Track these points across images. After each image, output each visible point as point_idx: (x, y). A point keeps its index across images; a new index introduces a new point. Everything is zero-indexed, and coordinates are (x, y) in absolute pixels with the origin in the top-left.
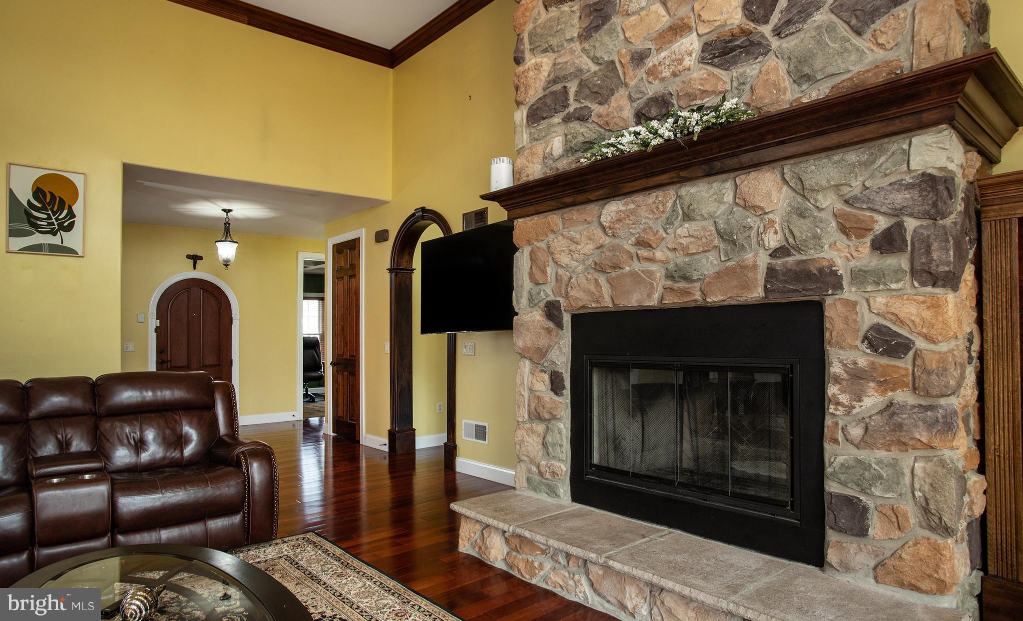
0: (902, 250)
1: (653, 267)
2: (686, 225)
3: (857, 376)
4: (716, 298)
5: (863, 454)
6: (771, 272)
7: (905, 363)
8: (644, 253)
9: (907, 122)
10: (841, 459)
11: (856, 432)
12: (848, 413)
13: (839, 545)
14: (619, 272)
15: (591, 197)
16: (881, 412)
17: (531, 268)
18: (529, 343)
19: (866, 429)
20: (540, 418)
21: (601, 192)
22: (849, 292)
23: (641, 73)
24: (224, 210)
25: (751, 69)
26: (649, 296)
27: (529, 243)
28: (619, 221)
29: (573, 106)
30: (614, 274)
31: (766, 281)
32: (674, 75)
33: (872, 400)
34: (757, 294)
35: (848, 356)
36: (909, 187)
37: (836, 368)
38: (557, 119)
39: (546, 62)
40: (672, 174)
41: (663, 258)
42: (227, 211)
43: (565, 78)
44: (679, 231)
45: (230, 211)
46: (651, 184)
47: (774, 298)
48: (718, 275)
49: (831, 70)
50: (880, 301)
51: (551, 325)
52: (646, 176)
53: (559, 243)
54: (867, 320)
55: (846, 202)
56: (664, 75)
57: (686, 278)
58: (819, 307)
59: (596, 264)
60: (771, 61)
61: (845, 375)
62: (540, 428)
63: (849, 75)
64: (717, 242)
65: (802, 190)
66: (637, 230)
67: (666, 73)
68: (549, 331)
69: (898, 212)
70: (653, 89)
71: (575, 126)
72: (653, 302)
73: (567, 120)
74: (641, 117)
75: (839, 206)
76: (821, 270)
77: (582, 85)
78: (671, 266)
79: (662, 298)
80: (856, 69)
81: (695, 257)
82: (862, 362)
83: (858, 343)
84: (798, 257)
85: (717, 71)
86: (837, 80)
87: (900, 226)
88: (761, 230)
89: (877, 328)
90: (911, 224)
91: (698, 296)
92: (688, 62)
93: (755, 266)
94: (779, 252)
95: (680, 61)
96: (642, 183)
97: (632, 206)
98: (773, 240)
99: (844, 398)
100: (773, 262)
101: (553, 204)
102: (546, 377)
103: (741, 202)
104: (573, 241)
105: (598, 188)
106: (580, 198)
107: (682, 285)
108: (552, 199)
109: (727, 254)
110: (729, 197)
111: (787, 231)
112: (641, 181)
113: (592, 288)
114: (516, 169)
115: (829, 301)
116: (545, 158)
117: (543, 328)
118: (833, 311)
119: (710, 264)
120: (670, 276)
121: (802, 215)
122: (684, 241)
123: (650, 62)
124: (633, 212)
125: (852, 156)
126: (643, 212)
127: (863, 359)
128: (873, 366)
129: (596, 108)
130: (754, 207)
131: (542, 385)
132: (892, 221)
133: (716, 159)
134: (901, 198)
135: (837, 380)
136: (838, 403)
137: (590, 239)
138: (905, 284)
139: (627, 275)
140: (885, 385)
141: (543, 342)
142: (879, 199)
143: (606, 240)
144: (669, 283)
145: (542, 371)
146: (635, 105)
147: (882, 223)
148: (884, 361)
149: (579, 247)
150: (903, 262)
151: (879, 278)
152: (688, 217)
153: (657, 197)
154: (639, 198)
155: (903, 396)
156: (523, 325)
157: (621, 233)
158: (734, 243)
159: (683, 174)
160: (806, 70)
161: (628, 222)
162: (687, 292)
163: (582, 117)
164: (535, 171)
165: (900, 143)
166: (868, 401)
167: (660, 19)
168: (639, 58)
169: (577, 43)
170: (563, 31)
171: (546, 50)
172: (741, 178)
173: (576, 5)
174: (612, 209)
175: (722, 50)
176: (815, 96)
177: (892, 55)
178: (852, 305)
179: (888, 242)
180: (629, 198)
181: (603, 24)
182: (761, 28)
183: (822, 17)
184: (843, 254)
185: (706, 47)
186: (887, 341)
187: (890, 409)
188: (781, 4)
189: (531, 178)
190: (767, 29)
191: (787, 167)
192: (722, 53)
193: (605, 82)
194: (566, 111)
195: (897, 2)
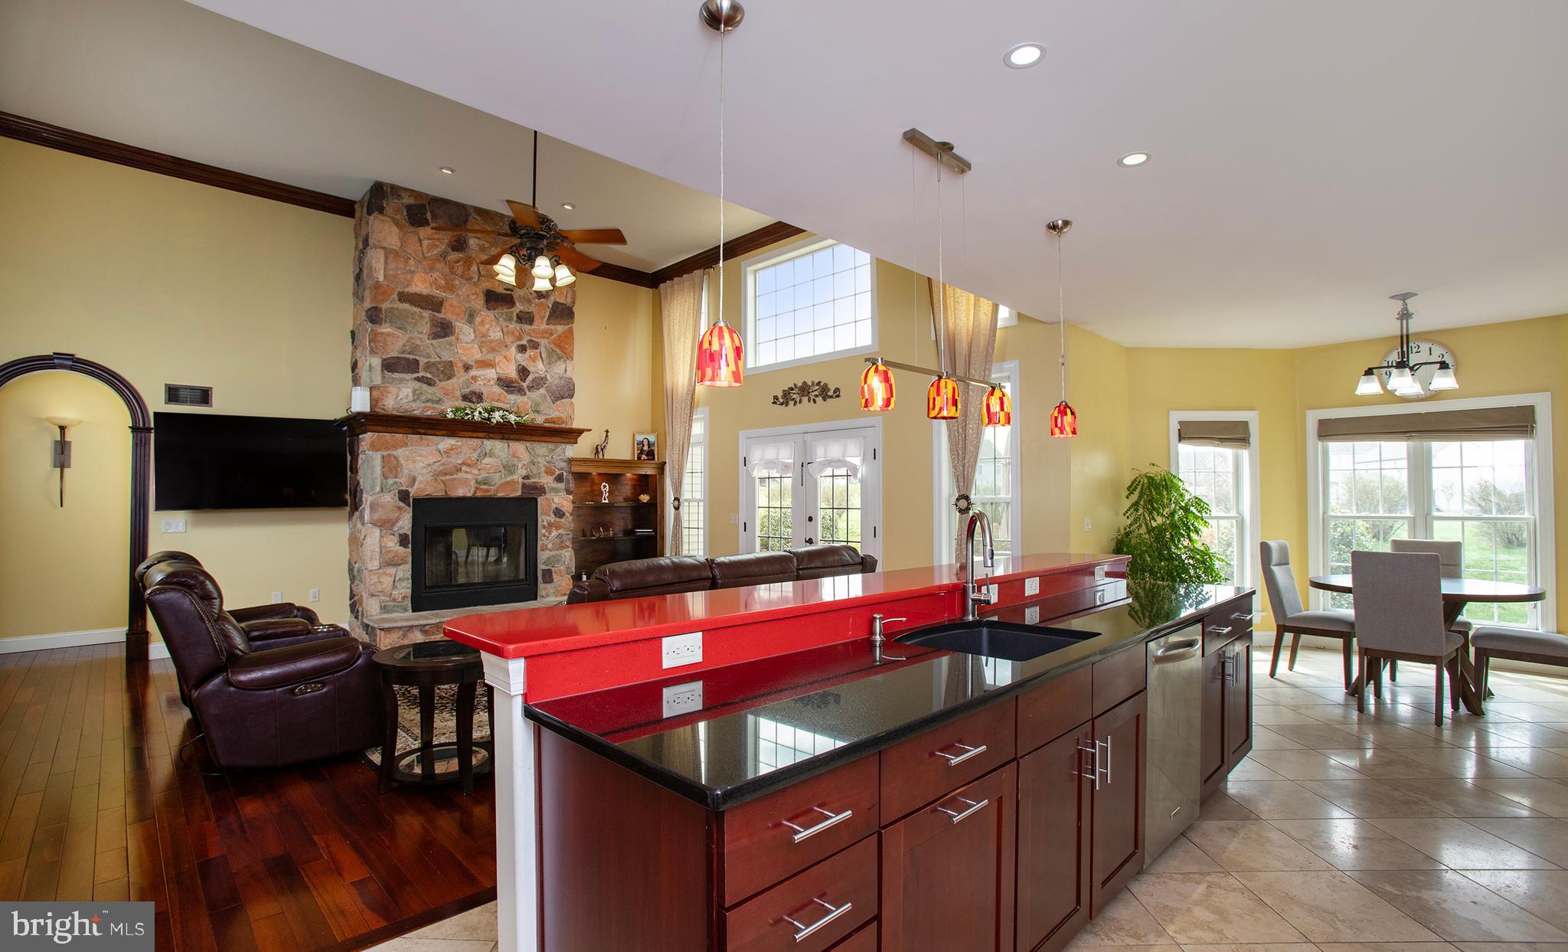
0: (563, 482)
1: (469, 476)
3: (550, 525)
4: (500, 495)
5: (552, 553)
6: (524, 485)
7: (563, 520)
8: (464, 469)
9: (567, 440)
10: (546, 557)
11: (550, 546)
12: (547, 540)
14: (450, 477)
15: (438, 433)
17: (384, 467)
18: (381, 517)
19: (553, 544)
20: (393, 564)
21: (445, 432)
22: (548, 496)
23: (467, 375)
25: (519, 399)
26: (469, 491)
27: (383, 450)
28: (452, 450)
29: (421, 374)
30: (446, 478)
31: (522, 489)
32: (485, 385)
33: (554, 533)
34: (519, 493)
35: (548, 518)
36: (565, 461)
37: (545, 523)
38: (408, 376)
39: (403, 337)
40: (486, 434)
41: (475, 473)
43: (420, 356)
44: (484, 461)
47: (524, 496)
48: (502, 484)
50: (556, 499)
51: (400, 505)
52: (472, 431)
53: (409, 455)
54: (551, 505)
55: (547, 462)
57: (488, 484)
58: (536, 499)
59: (436, 471)
60: (525, 399)
61: (547, 526)
62: (391, 572)
63: (550, 419)
64: (502, 469)
65: (534, 454)
66: (462, 456)
68: (399, 508)
69: (562, 469)
71: (425, 387)
72: (470, 495)
73: (418, 379)
74: (465, 398)
75: (545, 463)
77: (428, 364)
78: (480, 477)
79: (475, 493)
80: (552, 416)
81: (491, 475)
82: (552, 520)
83: (551, 514)
84: (532, 480)
85: (505, 392)
87: (562, 474)
89: (557, 508)
90: (565, 474)
91: (492, 493)
92: (493, 382)
93: (518, 482)
94: (526, 477)
95: (490, 380)
96: (470, 434)
97: (460, 443)
98: (524, 472)
100: (525, 481)
102: (396, 539)
103: (511, 454)
104: (419, 455)
105: (442, 430)
106: (429, 432)
107: (485, 487)
108: (409, 428)
109: (505, 475)
110: (507, 450)
111: (529, 469)
114: (373, 398)
115: (541, 498)
116: (397, 397)
117: (395, 507)
118: (543, 501)
119: (497, 478)
120: (477, 482)
121: (534, 464)
122: (486, 466)
123: (473, 372)
124: (460, 447)
125: (550, 446)
126: (465, 448)
127: (552, 518)
128: (555, 521)
129: (439, 382)
130: (518, 457)
131: (392, 543)
132: (560, 472)
133: (507, 434)
134: (563, 464)
135: (544, 527)
136: (545, 536)
137: (432, 456)
138: (563, 494)
139: (455, 479)
140: (557, 528)
141: (394, 516)
142: (556, 463)
144: (478, 486)
145: (391, 534)
146: (463, 390)
147: (557, 473)
148: (558, 519)
150: (562, 486)
151: (557, 491)
153: (474, 442)
155: (561, 531)
156: (378, 504)
157: (453, 456)
159: (491, 435)
160: (539, 408)
162: (487, 491)
163: (429, 382)
164: (390, 404)
165: (563, 446)
166: (553, 534)
167: (477, 355)
168: (467, 368)
169: (426, 338)
170: (416, 324)
171: (400, 328)
172: (511, 443)
173: (426, 314)
174: (448, 442)
175: (507, 384)
176: (540, 420)
177: (562, 416)
178: (547, 499)
179: (559, 479)
180: (459, 439)
181: (444, 337)
182: (523, 384)
183: (542, 391)
184: (547, 481)
185: (499, 379)
186: (559, 513)
187: (560, 536)
188: (530, 378)
189: (386, 408)
190: (525, 385)
191: (528, 444)
192: (507, 386)
193: (447, 371)
194: (416, 375)
195: (562, 398)
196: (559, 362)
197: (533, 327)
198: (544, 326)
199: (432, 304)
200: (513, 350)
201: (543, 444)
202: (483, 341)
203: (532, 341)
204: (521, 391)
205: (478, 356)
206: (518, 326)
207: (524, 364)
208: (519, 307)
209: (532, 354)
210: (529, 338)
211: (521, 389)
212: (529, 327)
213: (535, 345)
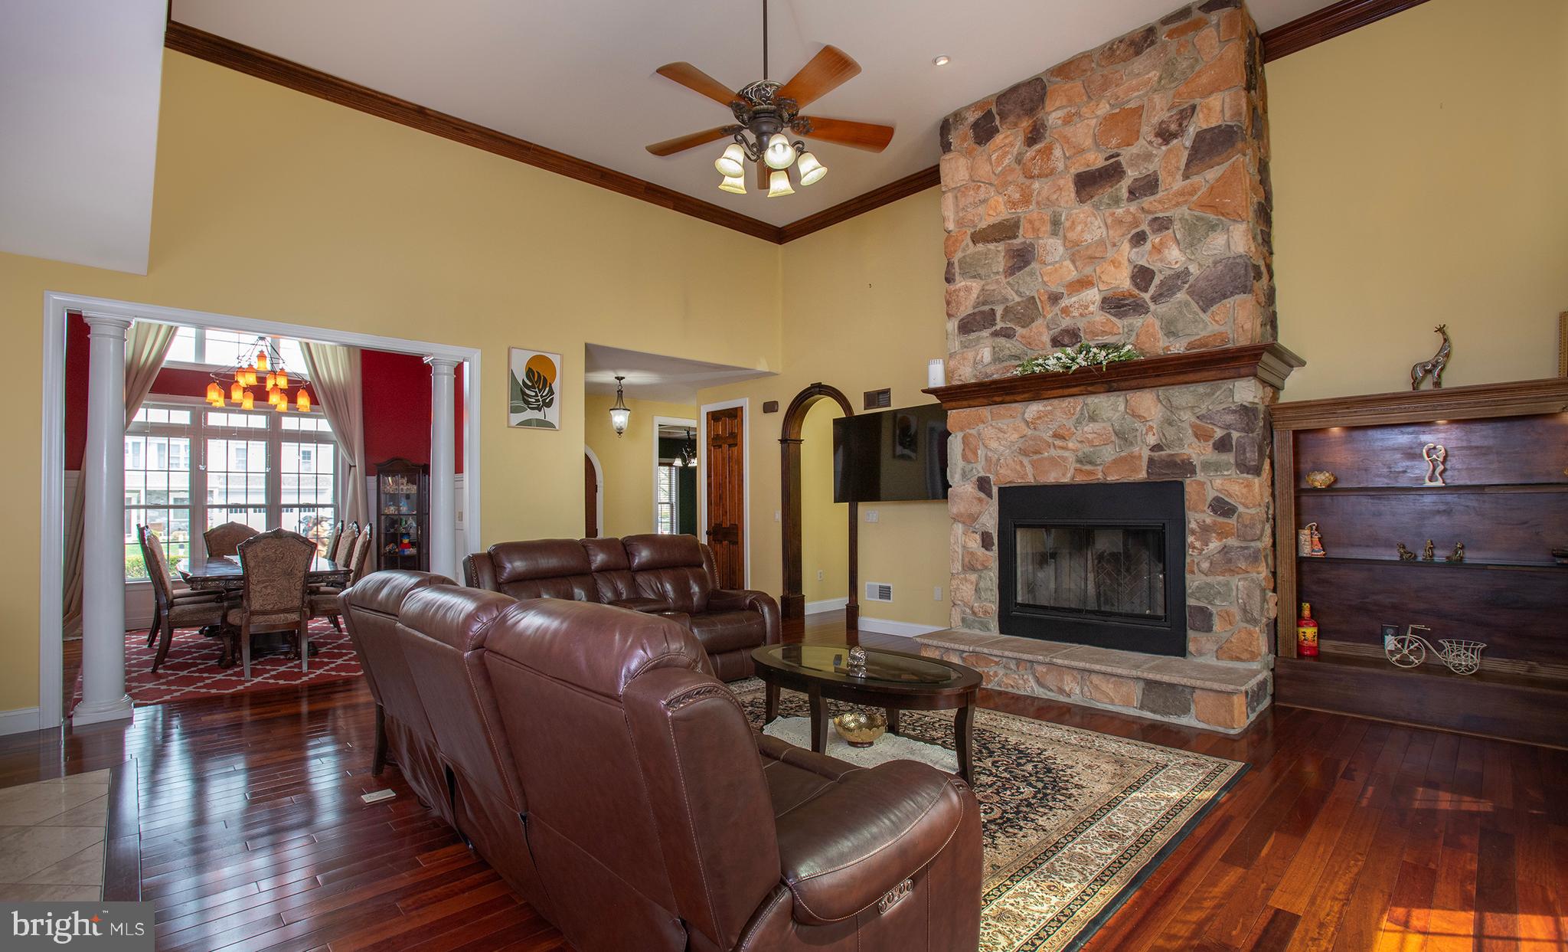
0: (1230, 450)
1: (1066, 454)
2: (1091, 425)
3: (1205, 530)
4: (1112, 478)
5: (1209, 579)
6: (1151, 461)
7: (1233, 521)
8: (1058, 443)
9: (1232, 372)
10: (1196, 583)
11: (1205, 565)
12: (1200, 554)
13: (1195, 640)
14: (1039, 456)
15: (1018, 399)
16: (1219, 552)
17: (964, 450)
18: (962, 510)
19: (1211, 563)
20: (973, 569)
21: (1026, 395)
22: (1200, 476)
23: (1057, 309)
24: (617, 378)
25: (1137, 321)
26: (1064, 475)
27: (962, 430)
28: (1039, 418)
29: (999, 325)
30: (1035, 457)
31: (1148, 467)
32: (1081, 315)
33: (1214, 545)
34: (1142, 475)
35: (1199, 516)
36: (1234, 412)
37: (1193, 525)
38: (986, 333)
39: (976, 286)
40: (1082, 388)
41: (1073, 448)
42: (620, 379)
43: (993, 303)
44: (1086, 429)
45: (623, 378)
46: (1066, 394)
47: (1154, 479)
48: (1115, 462)
49: (1188, 331)
50: (1218, 482)
51: (982, 495)
52: (1062, 388)
53: (988, 432)
54: (1211, 495)
55: (1198, 417)
56: (1074, 314)
57: (1091, 463)
58: (1182, 484)
59: (1020, 449)
60: (1149, 319)
61: (1198, 530)
62: (973, 577)
63: (1198, 337)
64: (1114, 438)
65: (1171, 408)
66: (1054, 426)
67: (1076, 314)
68: (980, 500)
69: (1228, 427)
70: (1066, 323)
71: (1002, 341)
72: (1066, 480)
73: (995, 334)
74: (1056, 342)
75: (1193, 419)
76: (1183, 461)
77: (1007, 311)
78: (1080, 454)
79: (1073, 477)
80: (1203, 334)
81: (1098, 448)
82: (1208, 521)
83: (1206, 508)
84: (1168, 452)
85: (1113, 319)
86: (1193, 339)
87: (1229, 435)
88: (1144, 432)
89: (1217, 499)
90: (1235, 435)
91: (1100, 476)
92: (1092, 308)
93: (1140, 457)
94: (1157, 448)
95: (1086, 307)
96: (1060, 392)
97: (1049, 408)
98: (1152, 440)
99: (1198, 544)
100: (1153, 454)
101: (985, 401)
102: (978, 537)
103: (1131, 413)
104: (1000, 430)
105: (1024, 392)
106: (1008, 398)
107: (1088, 467)
108: (984, 397)
109: (1120, 447)
110: (1122, 408)
111: (1161, 434)
112: (1058, 391)
113: (1018, 468)
114: (949, 369)
115: (1188, 481)
116: (975, 362)
117: (976, 498)
118: (1190, 486)
119: (1109, 454)
120: (1079, 461)
121: (1170, 424)
122: (1090, 436)
123: (1065, 302)
124: (1050, 412)
125: (1201, 389)
126: (1058, 413)
127: (1209, 518)
128: (1215, 523)
129: (1020, 330)
130: (1139, 416)
131: (974, 543)
132: (1225, 432)
133: (1114, 381)
134: (1230, 418)
135: (1193, 532)
136: (1194, 548)
137: (1015, 430)
138: (1232, 472)
139: (1046, 459)
140: (1222, 535)
141: (975, 509)
142: (1217, 417)
143: (1030, 432)
144: (1079, 466)
145: (973, 532)
146: (1051, 332)
147: (1219, 433)
148: (1221, 519)
149: (1006, 436)
150: (1230, 457)
151: (1217, 467)
152: (1093, 419)
153: (1069, 403)
154: (1056, 402)
155: (1232, 542)
156: (957, 495)
157: (1041, 427)
158: (1126, 440)
159: (1089, 388)
160: (1173, 329)
161: (1046, 419)
162: (1092, 473)
163: (1007, 334)
164: (967, 374)
165: (1228, 384)
166: (1212, 546)
167: (1070, 272)
168: (1055, 298)
169: (1003, 277)
170: (990, 265)
171: (974, 277)
172: (1130, 395)
173: (1001, 247)
174: (1034, 409)
175: (1116, 305)
176: (1178, 347)
177: (1222, 329)
178: (1202, 484)
179: (1222, 445)
180: (1045, 402)
181: (1025, 267)
182: (1143, 295)
183: (1181, 296)
184: (1196, 451)
185: (1104, 300)
186: (1222, 507)
187: (1225, 550)
188: (1156, 281)
189: (963, 378)
190: (1147, 296)
191: (1161, 391)
192: (1116, 307)
193: (1027, 312)
194: (994, 328)
195: (1225, 296)
196: (1212, 235)
197: (1157, 196)
198: (1179, 184)
199: (1004, 231)
200: (1126, 246)
201: (1183, 389)
202: (1076, 252)
203: (1156, 219)
204: (1139, 308)
205: (1074, 275)
206: (1133, 208)
207: (1143, 262)
208: (1131, 174)
209: (1157, 240)
210: (1150, 217)
211: (1137, 305)
212: (1152, 198)
213: (1162, 224)
